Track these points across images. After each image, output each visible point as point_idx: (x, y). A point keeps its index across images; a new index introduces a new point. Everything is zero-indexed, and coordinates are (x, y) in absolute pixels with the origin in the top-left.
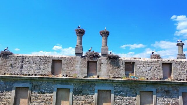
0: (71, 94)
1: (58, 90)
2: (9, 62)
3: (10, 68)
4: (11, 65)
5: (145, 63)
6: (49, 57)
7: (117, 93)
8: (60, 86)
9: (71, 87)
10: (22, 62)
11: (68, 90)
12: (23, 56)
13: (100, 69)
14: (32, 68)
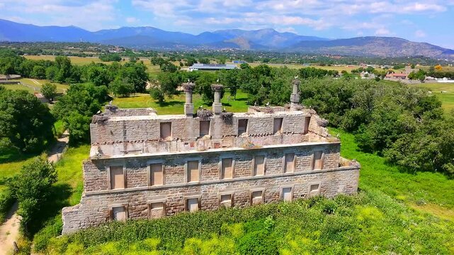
0: (200, 164)
1: (188, 162)
2: (109, 128)
3: (110, 136)
4: (112, 133)
5: (258, 119)
6: (156, 120)
7: (237, 159)
8: (190, 159)
9: (200, 159)
10: (125, 127)
11: (197, 162)
12: (124, 121)
13: (213, 129)
14: (138, 133)
